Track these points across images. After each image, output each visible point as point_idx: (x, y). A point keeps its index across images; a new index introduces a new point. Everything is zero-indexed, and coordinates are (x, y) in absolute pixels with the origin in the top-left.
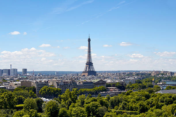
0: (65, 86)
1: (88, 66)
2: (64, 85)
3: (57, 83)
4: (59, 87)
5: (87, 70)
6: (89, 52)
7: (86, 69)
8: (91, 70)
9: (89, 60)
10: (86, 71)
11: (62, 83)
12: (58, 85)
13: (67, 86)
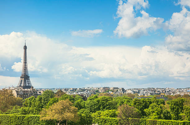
0: (25, 96)
1: (23, 79)
2: (24, 94)
3: (17, 92)
4: (18, 96)
5: (22, 85)
6: (25, 63)
7: (21, 83)
8: (27, 85)
9: (25, 73)
10: (20, 85)
11: (22, 92)
12: (18, 94)
13: (26, 96)
